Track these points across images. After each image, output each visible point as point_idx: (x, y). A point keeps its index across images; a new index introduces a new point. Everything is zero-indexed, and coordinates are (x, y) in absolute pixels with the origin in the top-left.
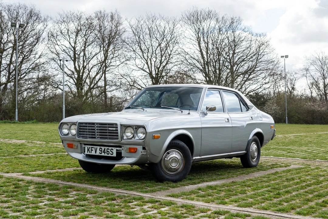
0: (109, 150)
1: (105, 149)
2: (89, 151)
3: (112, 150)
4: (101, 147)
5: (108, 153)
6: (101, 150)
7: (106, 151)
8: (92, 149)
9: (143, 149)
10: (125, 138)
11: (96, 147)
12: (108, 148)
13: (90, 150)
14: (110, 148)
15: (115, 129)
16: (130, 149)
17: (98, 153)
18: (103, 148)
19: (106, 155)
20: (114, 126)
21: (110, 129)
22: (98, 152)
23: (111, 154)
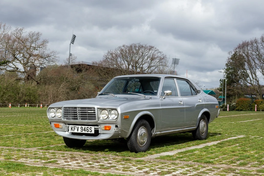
9: (116, 127)
10: (101, 118)
14: (89, 127)
15: (93, 112)
16: (105, 127)
17: (80, 131)
18: (84, 127)
19: (86, 132)
21: (89, 112)
23: (90, 132)
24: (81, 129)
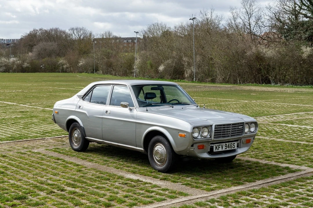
0: (232, 144)
1: (229, 144)
2: (216, 149)
3: (234, 144)
4: (227, 143)
5: (231, 147)
6: (226, 146)
7: (230, 146)
8: (219, 146)
9: (254, 139)
11: (222, 144)
12: (231, 143)
13: (218, 147)
14: (233, 143)
15: (241, 127)
16: (247, 140)
17: (224, 149)
18: (227, 144)
19: (230, 149)
20: (241, 125)
21: (240, 127)
22: (224, 147)
23: (233, 148)
24: (225, 146)
